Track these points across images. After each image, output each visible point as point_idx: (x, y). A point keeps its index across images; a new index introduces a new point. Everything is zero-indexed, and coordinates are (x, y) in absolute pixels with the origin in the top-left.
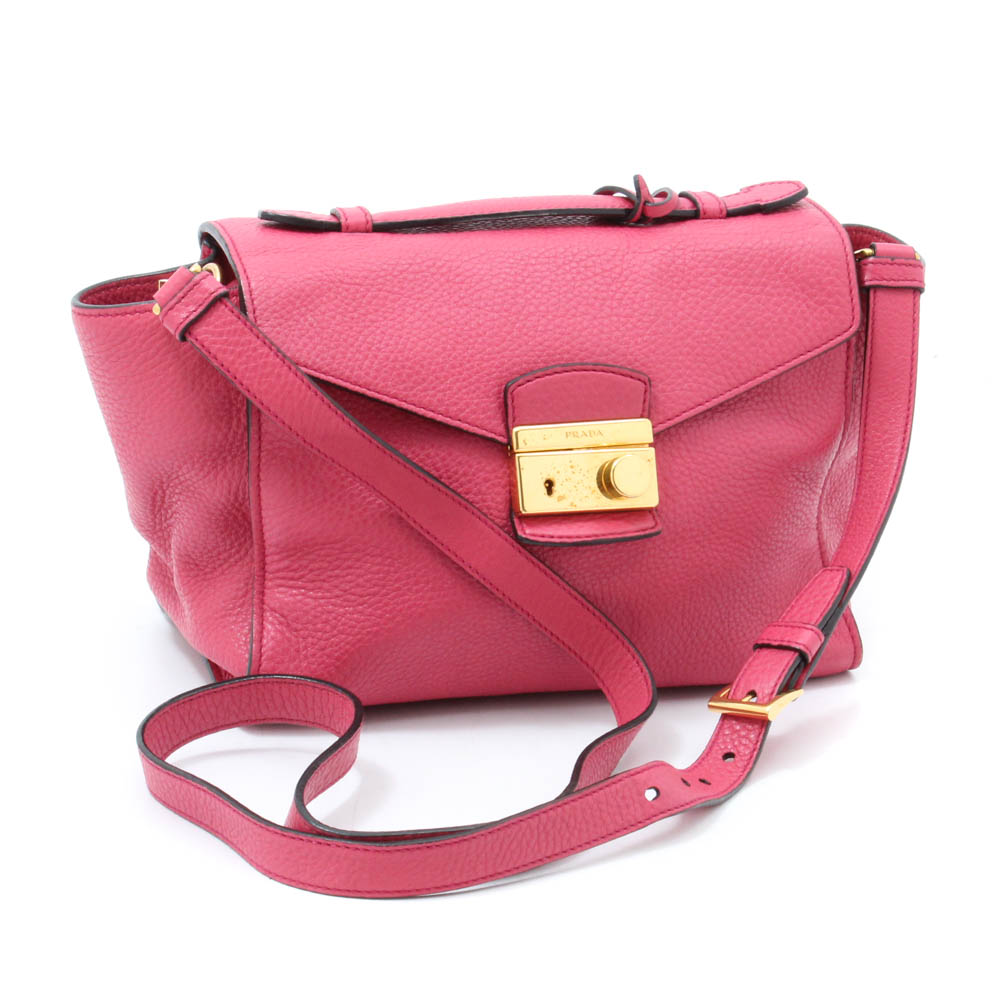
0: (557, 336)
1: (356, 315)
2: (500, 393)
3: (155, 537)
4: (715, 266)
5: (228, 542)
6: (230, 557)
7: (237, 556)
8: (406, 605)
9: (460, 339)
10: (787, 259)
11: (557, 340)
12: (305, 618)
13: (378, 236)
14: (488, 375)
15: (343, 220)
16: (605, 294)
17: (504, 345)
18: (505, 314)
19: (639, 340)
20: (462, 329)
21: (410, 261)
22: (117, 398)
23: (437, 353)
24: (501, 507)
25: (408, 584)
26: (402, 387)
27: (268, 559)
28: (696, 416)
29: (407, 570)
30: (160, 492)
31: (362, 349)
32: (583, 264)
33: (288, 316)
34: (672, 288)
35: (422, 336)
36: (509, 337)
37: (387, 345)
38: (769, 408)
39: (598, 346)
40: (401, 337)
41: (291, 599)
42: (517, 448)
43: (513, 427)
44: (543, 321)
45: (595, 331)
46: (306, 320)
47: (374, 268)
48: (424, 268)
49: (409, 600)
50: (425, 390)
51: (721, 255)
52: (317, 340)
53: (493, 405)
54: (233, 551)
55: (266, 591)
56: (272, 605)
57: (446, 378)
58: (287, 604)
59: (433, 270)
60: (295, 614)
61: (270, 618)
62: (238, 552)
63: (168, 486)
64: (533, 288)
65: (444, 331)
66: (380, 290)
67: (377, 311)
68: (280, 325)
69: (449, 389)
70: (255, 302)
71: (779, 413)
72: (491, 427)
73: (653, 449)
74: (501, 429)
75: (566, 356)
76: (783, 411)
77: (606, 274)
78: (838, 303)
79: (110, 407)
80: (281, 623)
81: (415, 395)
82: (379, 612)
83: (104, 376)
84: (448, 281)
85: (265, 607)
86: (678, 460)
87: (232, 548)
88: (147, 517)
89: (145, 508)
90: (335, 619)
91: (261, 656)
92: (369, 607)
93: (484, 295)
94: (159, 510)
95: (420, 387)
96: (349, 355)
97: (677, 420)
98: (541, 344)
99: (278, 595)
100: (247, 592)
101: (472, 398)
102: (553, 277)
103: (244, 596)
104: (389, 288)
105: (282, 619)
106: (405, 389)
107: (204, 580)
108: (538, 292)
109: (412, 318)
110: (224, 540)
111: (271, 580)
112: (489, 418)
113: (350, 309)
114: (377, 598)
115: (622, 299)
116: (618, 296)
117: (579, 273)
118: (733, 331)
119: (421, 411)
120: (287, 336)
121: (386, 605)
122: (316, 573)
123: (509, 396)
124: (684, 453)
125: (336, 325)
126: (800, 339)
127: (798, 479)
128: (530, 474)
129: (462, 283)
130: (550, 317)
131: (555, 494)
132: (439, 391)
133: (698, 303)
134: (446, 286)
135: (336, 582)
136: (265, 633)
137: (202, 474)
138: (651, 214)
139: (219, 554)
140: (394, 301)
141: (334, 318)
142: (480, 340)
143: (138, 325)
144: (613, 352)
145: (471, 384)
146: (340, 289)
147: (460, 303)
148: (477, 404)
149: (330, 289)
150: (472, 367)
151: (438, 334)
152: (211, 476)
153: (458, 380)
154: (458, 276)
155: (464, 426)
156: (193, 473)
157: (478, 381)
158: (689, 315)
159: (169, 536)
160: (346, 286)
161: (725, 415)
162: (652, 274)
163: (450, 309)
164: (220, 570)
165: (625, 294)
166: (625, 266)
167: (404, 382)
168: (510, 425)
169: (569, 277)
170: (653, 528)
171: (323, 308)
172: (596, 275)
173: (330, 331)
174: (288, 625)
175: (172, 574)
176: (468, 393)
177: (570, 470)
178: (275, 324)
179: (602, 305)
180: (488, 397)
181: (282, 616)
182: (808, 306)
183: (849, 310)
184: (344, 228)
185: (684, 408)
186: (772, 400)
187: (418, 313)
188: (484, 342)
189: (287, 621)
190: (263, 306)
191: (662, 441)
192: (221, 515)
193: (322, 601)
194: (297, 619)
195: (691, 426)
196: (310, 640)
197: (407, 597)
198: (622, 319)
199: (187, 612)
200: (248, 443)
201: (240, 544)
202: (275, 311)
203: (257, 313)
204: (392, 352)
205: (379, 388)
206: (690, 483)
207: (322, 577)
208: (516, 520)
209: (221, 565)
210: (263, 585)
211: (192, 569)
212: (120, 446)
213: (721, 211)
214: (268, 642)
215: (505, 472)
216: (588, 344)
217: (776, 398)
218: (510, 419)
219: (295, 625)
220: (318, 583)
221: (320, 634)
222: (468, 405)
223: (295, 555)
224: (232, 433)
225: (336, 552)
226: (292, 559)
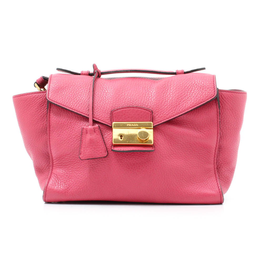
2: (110, 113)
12: (62, 175)
14: (108, 109)
24: (110, 144)
26: (84, 110)
27: (54, 161)
33: (57, 92)
41: (59, 171)
42: (113, 127)
43: (113, 122)
53: (109, 116)
55: (53, 169)
56: (54, 173)
60: (59, 174)
61: (53, 176)
68: (55, 93)
72: (107, 122)
73: (152, 130)
74: (110, 123)
85: (52, 173)
90: (69, 175)
92: (77, 171)
99: (56, 170)
101: (103, 114)
105: (56, 176)
111: (54, 167)
112: (107, 119)
120: (56, 96)
122: (65, 164)
135: (69, 166)
136: (51, 179)
143: (23, 99)
145: (103, 111)
148: (104, 116)
150: (104, 107)
155: (100, 121)
157: (105, 110)
168: (112, 121)
180: (107, 114)
193: (66, 171)
218: (112, 120)
219: (59, 177)
220: (65, 166)
221: (65, 179)
222: (101, 116)
223: (59, 159)
224: (44, 127)
225: (69, 157)
226: (59, 160)
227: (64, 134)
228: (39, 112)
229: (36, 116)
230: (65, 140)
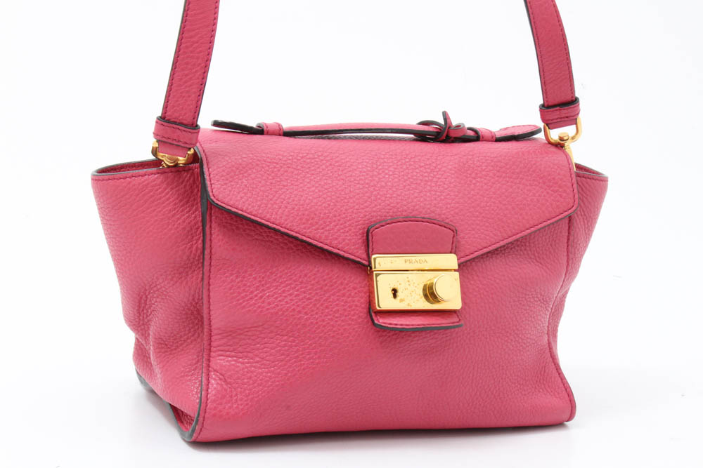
0: (398, 201)
1: (274, 182)
2: (363, 234)
3: (139, 329)
4: (492, 166)
5: (187, 329)
6: (188, 339)
7: (192, 338)
8: (302, 368)
9: (339, 199)
10: (534, 164)
11: (398, 203)
12: (236, 376)
13: (286, 139)
14: (356, 222)
15: (265, 128)
16: (427, 179)
17: (366, 204)
18: (367, 186)
19: (449, 206)
20: (340, 194)
21: (307, 152)
22: (118, 233)
23: (325, 207)
24: (363, 306)
25: (302, 354)
26: (302, 226)
27: (213, 339)
28: (482, 255)
29: (303, 345)
30: (144, 297)
31: (278, 202)
32: (412, 160)
33: (231, 179)
34: (467, 177)
35: (315, 196)
36: (369, 200)
37: (293, 201)
38: (524, 253)
39: (424, 208)
40: (302, 196)
41: (228, 364)
42: (375, 268)
43: (372, 254)
44: (391, 192)
45: (422, 199)
46: (242, 182)
47: (285, 154)
48: (316, 156)
49: (304, 364)
50: (318, 229)
51: (495, 160)
52: (249, 195)
53: (359, 240)
54: (190, 334)
55: (211, 359)
56: (215, 368)
57: (330, 223)
58: (225, 366)
59: (322, 158)
60: (230, 373)
61: (214, 376)
62: (193, 335)
63: (149, 293)
64: (383, 172)
65: (329, 194)
66: (289, 167)
67: (286, 180)
68: (226, 184)
69: (333, 229)
70: (210, 170)
71: (531, 258)
72: (358, 254)
73: (457, 273)
74: (364, 256)
75: (404, 213)
76: (533, 257)
77: (427, 167)
78: (565, 191)
79: (114, 240)
80: (220, 379)
81: (310, 232)
82: (285, 372)
83: (110, 220)
84: (331, 165)
85: (210, 369)
86: (472, 282)
87: (190, 332)
88: (135, 315)
89: (134, 308)
90: (256, 376)
91: (207, 400)
92: (279, 368)
93: (354, 174)
94: (143, 310)
95: (314, 228)
96: (269, 206)
97: (472, 256)
98: (389, 205)
99: (219, 361)
100: (198, 361)
101: (346, 236)
102: (395, 167)
103: (196, 363)
104: (294, 167)
105: (221, 377)
106: (305, 228)
107: (171, 354)
108: (386, 174)
109: (309, 185)
110: (184, 327)
111: (214, 352)
112: (357, 248)
113: (270, 177)
114: (283, 363)
115: (437, 182)
116: (435, 179)
117: (410, 165)
118: (505, 205)
119: (315, 243)
120: (230, 191)
121: (290, 367)
122: (244, 347)
123: (370, 234)
124: (475, 278)
125: (262, 186)
126: (543, 212)
127: (539, 300)
128: (383, 285)
129: (340, 166)
130: (394, 190)
131: (398, 298)
132: (326, 230)
133: (482, 187)
134: (330, 168)
135: (257, 353)
136: (210, 385)
137: (172, 282)
138: (453, 135)
139: (181, 337)
140: (298, 174)
141: (260, 182)
142: (351, 201)
143: (134, 185)
144: (433, 212)
145: (345, 227)
146: (264, 165)
147: (339, 178)
148: (349, 240)
149: (257, 165)
150: (347, 217)
151: (325, 196)
152: (178, 284)
153: (337, 224)
154: (336, 162)
155: (341, 253)
156: (166, 282)
157: (350, 225)
158: (478, 193)
159: (148, 328)
160: (268, 164)
161: (498, 256)
162: (455, 168)
163: (332, 181)
164: (181, 348)
165: (439, 178)
166: (438, 163)
167: (304, 224)
168: (370, 253)
169: (405, 167)
170: (458, 322)
171: (253, 176)
172: (421, 167)
173: (257, 190)
174: (225, 381)
175: (149, 354)
176: (343, 233)
177: (407, 283)
178: (222, 183)
179: (425, 184)
180: (356, 235)
181: (221, 374)
182: (548, 193)
183: (571, 196)
184: (265, 132)
185: (476, 249)
186: (525, 250)
187: (313, 183)
188: (354, 202)
189: (224, 379)
190: (215, 172)
191: (462, 269)
192: (184, 310)
193: (248, 365)
194: (230, 377)
195: (479, 261)
196: (239, 390)
197: (303, 362)
198: (438, 193)
199: (159, 376)
200: (203, 263)
201: (195, 331)
202: (222, 176)
203: (212, 176)
204: (296, 205)
205: (288, 227)
206: (479, 296)
207: (247, 350)
208: (373, 314)
209: (182, 344)
210: (209, 356)
211: (163, 348)
212: (119, 266)
213: (493, 137)
214: (212, 391)
215: (366, 284)
216: (417, 207)
217: (528, 249)
218: (370, 250)
219: (229, 380)
220: (245, 354)
221: (246, 386)
222: (344, 240)
223: (230, 335)
224: (192, 255)
225: (258, 333)
226: (230, 338)
227: (251, 275)
228: (178, 219)
229: (171, 229)
230: (252, 292)
